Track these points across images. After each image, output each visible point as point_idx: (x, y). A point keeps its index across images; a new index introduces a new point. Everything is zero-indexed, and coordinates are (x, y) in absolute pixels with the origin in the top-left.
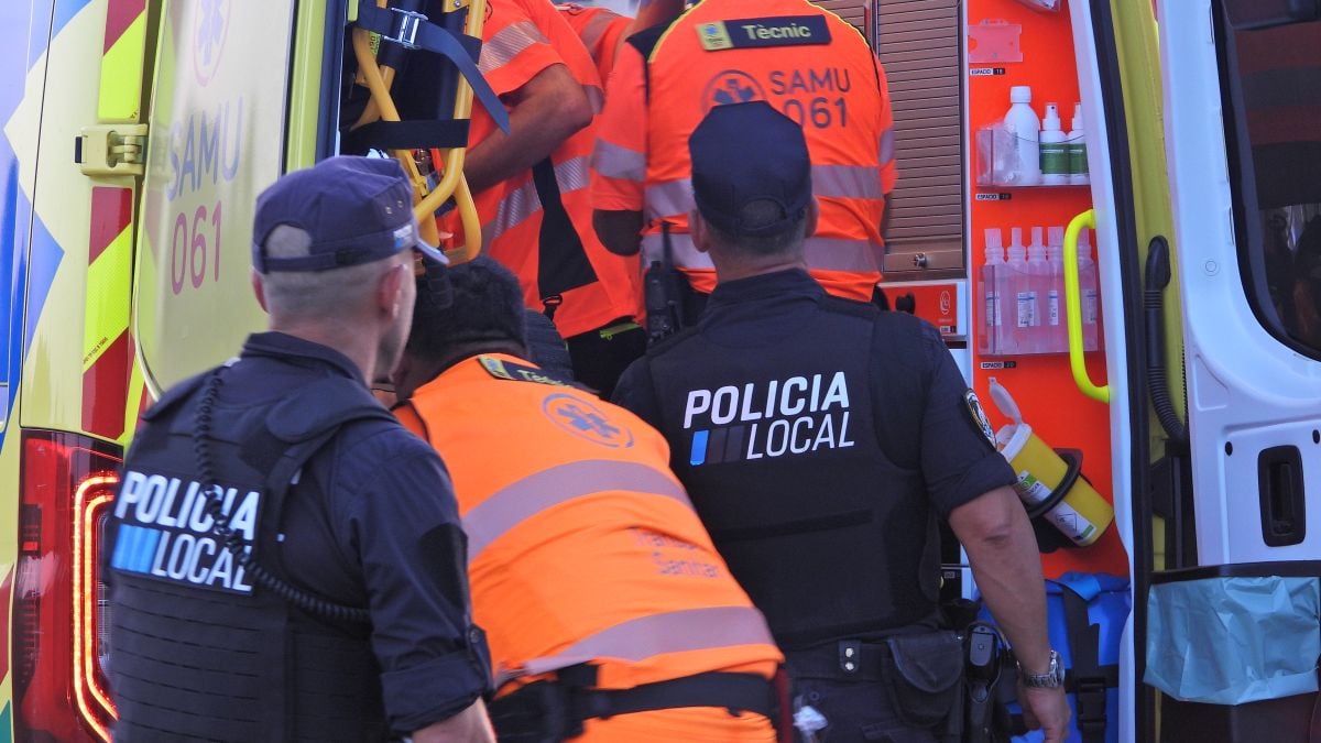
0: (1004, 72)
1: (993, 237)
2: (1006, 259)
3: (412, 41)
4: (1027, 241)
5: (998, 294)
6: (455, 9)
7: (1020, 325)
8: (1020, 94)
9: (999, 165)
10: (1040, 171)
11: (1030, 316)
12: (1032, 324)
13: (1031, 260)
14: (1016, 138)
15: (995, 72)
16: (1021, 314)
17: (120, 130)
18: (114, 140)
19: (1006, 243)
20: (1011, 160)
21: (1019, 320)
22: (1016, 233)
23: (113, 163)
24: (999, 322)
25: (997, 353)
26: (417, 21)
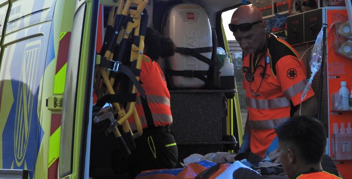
0: (339, 77)
1: (335, 126)
2: (339, 132)
3: (117, 70)
4: (346, 127)
5: (336, 142)
6: (133, 60)
7: (343, 151)
8: (343, 83)
9: (336, 104)
10: (350, 106)
11: (347, 148)
12: (347, 151)
13: (347, 132)
14: (342, 97)
15: (337, 77)
16: (344, 148)
17: (57, 97)
18: (55, 100)
19: (339, 127)
20: (340, 103)
21: (343, 150)
22: (342, 125)
23: (55, 107)
24: (337, 150)
25: (336, 160)
26: (118, 64)
